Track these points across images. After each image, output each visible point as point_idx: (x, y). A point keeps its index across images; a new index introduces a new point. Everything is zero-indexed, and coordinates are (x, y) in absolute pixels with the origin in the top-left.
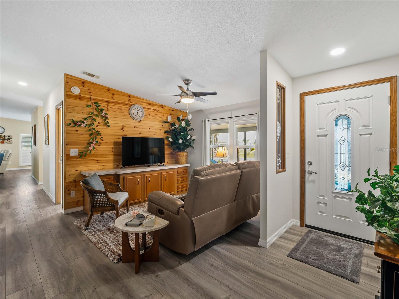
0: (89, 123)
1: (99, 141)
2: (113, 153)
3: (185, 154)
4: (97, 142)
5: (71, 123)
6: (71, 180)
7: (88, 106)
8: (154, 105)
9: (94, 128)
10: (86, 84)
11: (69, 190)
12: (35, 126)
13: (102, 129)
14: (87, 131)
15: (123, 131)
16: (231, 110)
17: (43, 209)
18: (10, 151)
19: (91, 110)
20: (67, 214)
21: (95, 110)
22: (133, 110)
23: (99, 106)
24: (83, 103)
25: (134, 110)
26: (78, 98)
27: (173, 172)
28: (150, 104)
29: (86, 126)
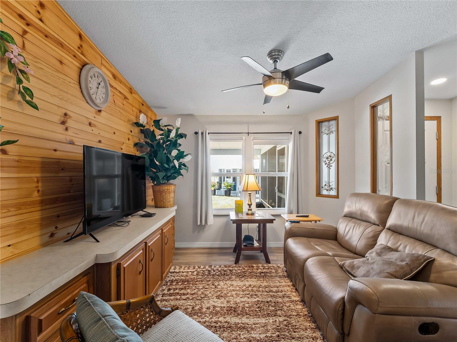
8: (121, 82)
15: (67, 129)
16: (248, 123)
25: (91, 77)
27: (171, 225)
28: (114, 77)
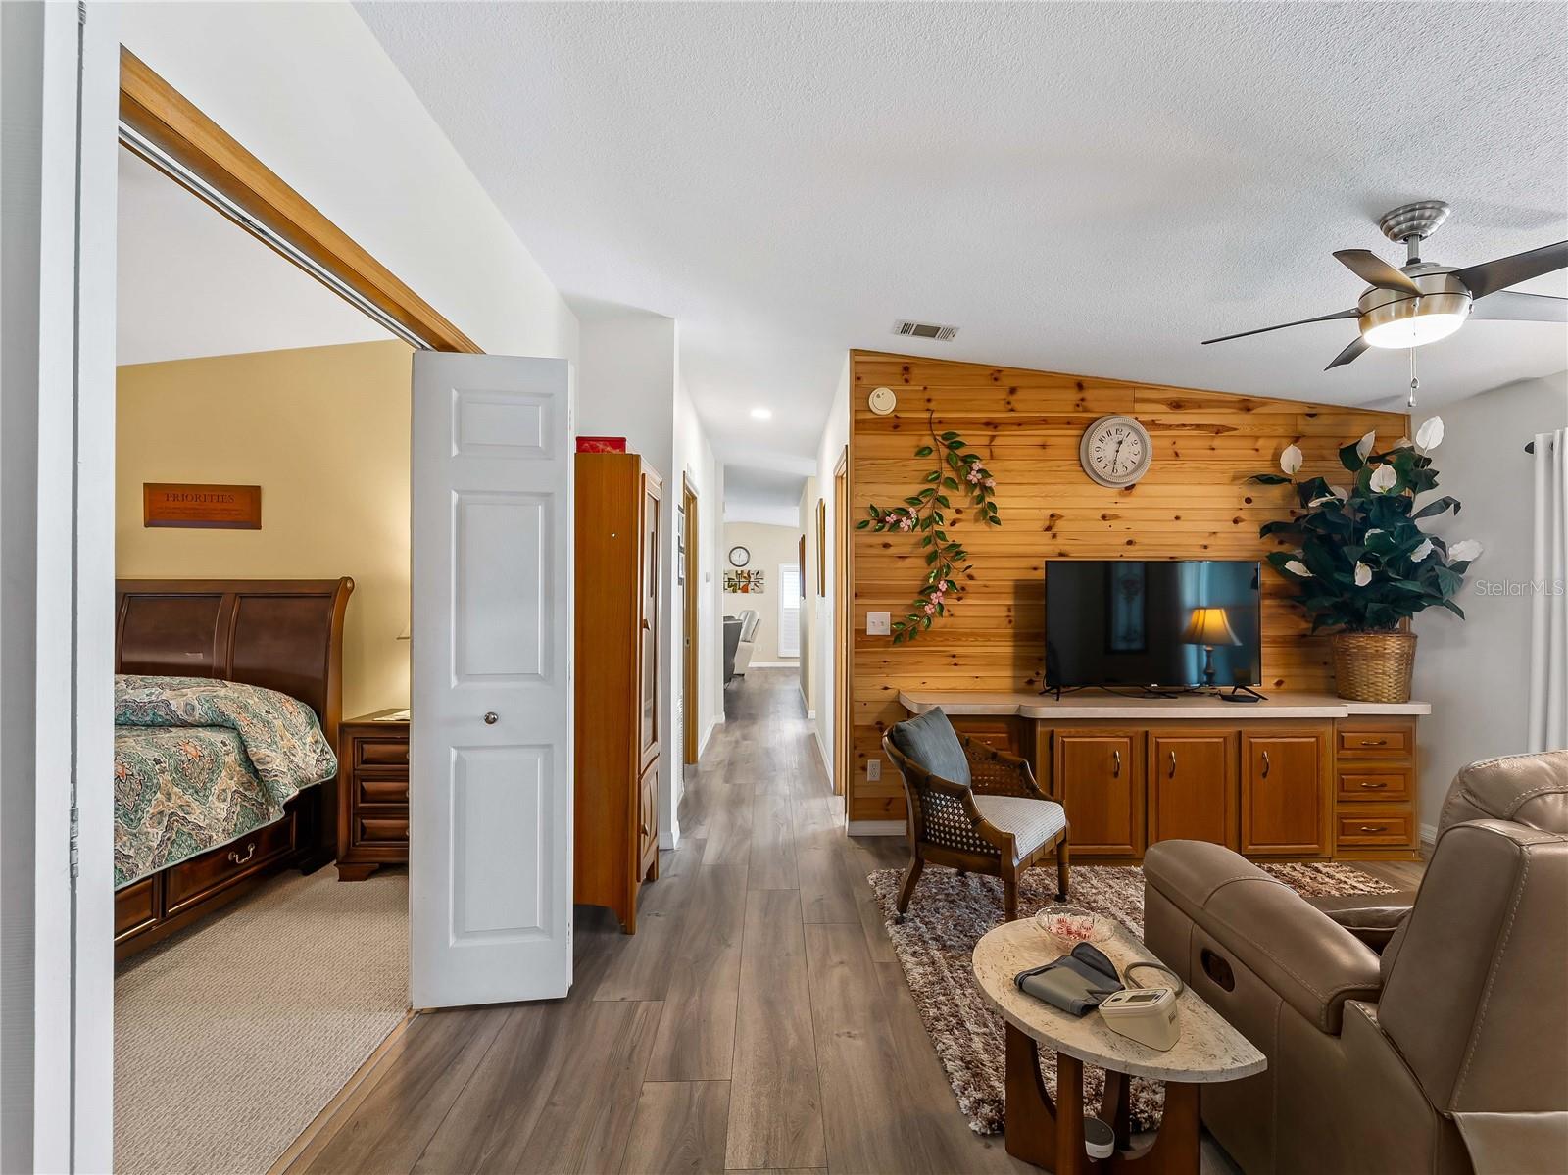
0: (924, 514)
1: (959, 579)
2: (1011, 631)
3: (1393, 644)
4: (951, 584)
5: (868, 518)
6: (869, 721)
7: (923, 451)
8: (1198, 405)
9: (942, 533)
10: (915, 372)
11: (862, 755)
12: (803, 538)
13: (969, 534)
14: (918, 545)
15: (1054, 536)
17: (801, 803)
18: (758, 616)
19: (929, 464)
20: (856, 838)
21: (945, 465)
22: (1094, 443)
23: (961, 444)
24: (905, 443)
25: (1101, 441)
26: (891, 429)
27: (1313, 740)
28: (1177, 405)
29: (915, 527)
